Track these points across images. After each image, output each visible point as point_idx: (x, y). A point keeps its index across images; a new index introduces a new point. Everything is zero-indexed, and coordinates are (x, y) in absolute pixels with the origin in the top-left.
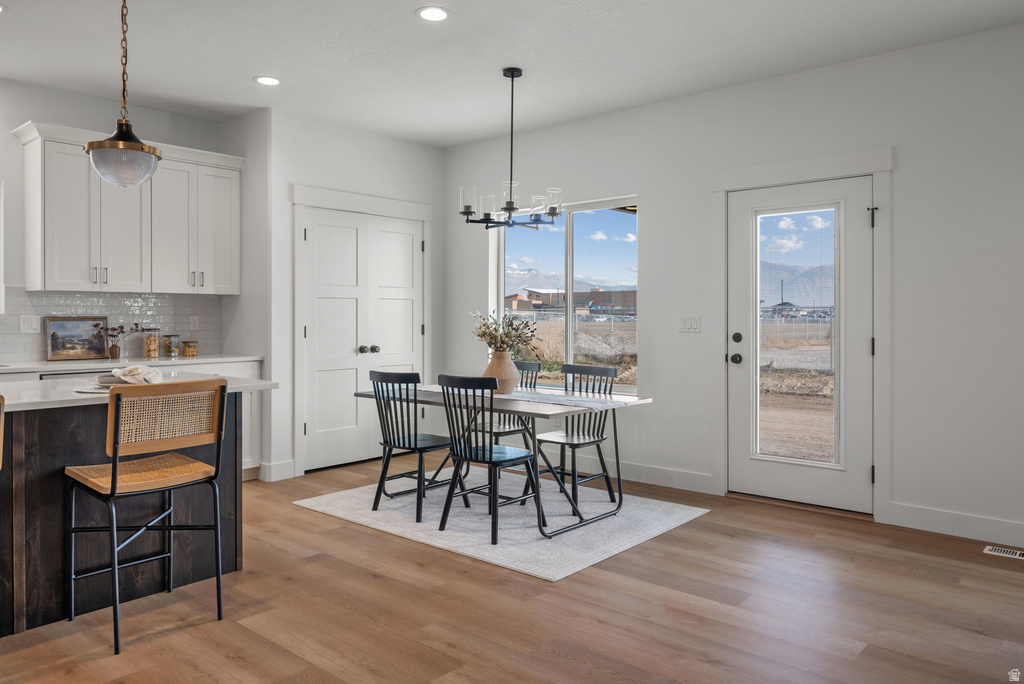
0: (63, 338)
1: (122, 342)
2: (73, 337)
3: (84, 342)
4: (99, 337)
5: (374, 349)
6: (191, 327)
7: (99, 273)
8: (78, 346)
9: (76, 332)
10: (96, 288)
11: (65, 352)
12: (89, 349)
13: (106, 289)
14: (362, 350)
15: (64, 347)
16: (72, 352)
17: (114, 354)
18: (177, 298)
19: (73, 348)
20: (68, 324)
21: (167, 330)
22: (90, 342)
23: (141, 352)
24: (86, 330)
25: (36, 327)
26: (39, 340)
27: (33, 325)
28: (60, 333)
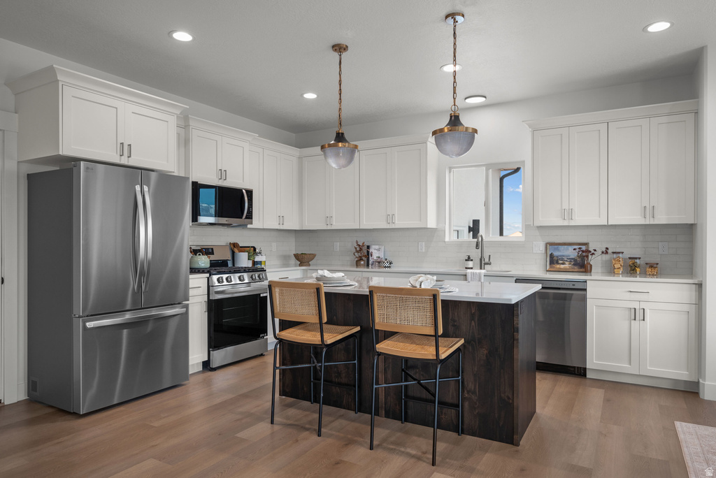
0: (557, 257)
2: (563, 256)
3: (571, 260)
4: (581, 257)
8: (567, 263)
9: (566, 253)
10: (566, 223)
11: (558, 266)
12: (574, 265)
13: (572, 223)
15: (558, 263)
16: (562, 266)
17: (587, 270)
19: (563, 264)
20: (562, 248)
22: (575, 260)
23: (610, 269)
24: (571, 253)
25: (542, 248)
26: (544, 256)
27: (540, 247)
28: (556, 254)
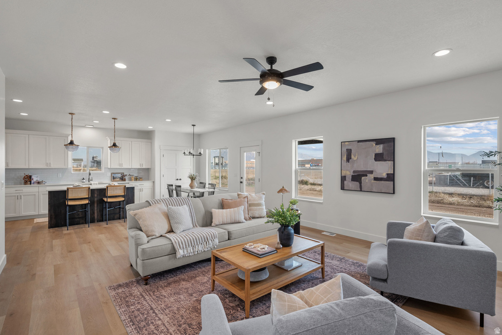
1: (126, 178)
2: (117, 177)
3: (119, 178)
4: (122, 177)
5: (180, 179)
6: (142, 174)
7: (121, 165)
13: (123, 168)
14: (177, 179)
15: (115, 179)
17: (125, 180)
18: (139, 169)
20: (116, 174)
21: (136, 175)
23: (130, 180)
24: (120, 175)
25: (110, 175)
26: (110, 177)
27: (109, 174)
28: (115, 176)
